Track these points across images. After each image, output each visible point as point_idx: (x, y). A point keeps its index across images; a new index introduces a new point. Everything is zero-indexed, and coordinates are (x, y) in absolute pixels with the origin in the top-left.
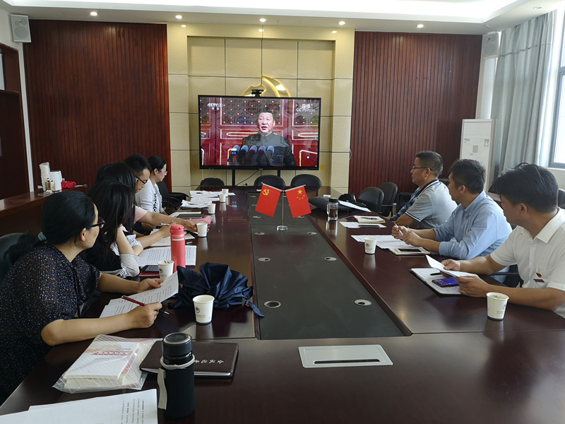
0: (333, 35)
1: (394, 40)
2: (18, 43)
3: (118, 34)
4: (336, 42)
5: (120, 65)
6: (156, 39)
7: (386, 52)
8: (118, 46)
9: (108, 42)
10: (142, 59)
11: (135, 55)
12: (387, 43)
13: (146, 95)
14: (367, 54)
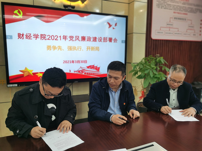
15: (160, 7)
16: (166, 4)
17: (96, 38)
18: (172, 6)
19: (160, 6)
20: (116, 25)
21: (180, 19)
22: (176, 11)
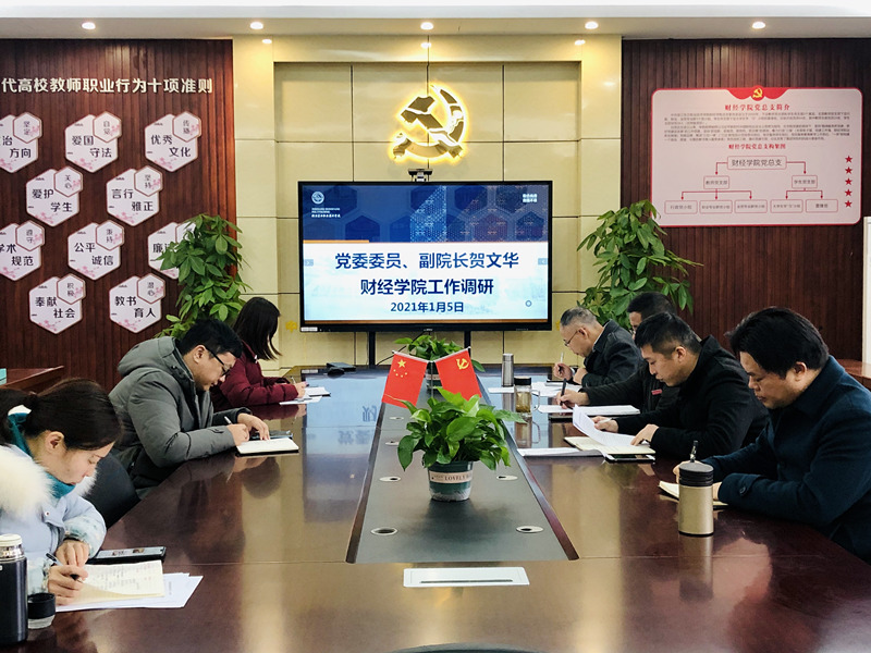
0: (575, 51)
1: (708, 54)
3: (135, 62)
4: (583, 65)
5: (136, 121)
6: (211, 70)
7: (692, 78)
8: (132, 86)
9: (114, 79)
10: (182, 111)
11: (169, 103)
12: (692, 61)
13: (189, 183)
14: (651, 86)
15: (678, 139)
16: (697, 127)
18: (722, 130)
19: (679, 134)
21: (756, 163)
22: (740, 143)
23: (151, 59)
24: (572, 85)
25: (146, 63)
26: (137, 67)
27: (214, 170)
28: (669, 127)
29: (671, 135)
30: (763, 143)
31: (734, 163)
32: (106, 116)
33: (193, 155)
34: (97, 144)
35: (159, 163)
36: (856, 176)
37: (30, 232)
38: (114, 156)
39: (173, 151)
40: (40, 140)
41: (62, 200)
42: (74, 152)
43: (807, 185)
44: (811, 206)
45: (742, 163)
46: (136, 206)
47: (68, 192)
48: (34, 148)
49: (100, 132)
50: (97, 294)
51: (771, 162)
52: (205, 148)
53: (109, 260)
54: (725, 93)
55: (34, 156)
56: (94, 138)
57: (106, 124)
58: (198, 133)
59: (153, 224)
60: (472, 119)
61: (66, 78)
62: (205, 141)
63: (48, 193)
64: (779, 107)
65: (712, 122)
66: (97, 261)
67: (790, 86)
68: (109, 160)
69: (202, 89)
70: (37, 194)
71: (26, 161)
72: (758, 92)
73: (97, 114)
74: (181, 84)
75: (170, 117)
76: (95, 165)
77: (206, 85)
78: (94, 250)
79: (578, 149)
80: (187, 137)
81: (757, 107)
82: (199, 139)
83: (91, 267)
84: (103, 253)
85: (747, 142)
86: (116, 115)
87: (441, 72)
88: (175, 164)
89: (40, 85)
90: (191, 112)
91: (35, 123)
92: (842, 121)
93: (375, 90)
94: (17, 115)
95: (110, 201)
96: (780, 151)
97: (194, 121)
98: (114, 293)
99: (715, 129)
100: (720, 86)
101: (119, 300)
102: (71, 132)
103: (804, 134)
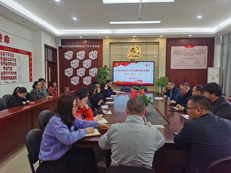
0: (158, 40)
1: (181, 40)
2: (57, 47)
3: (88, 42)
4: (160, 43)
5: (88, 52)
6: (99, 44)
7: (178, 45)
8: (87, 46)
9: (84, 45)
10: (95, 50)
11: (93, 49)
12: (178, 42)
13: (96, 62)
14: (171, 46)
16: (179, 52)
17: (141, 70)
19: (176, 54)
20: (149, 65)
21: (189, 58)
22: (186, 55)
23: (90, 42)
24: (158, 46)
25: (89, 43)
26: (88, 43)
27: (100, 60)
28: (174, 53)
29: (174, 54)
30: (190, 55)
31: (185, 59)
32: (83, 51)
33: (96, 57)
34: (82, 55)
35: (91, 58)
36: (206, 61)
37: (71, 69)
38: (84, 57)
39: (93, 57)
40: (73, 55)
41: (76, 64)
42: (78, 57)
43: (198, 62)
44: (198, 66)
45: (186, 58)
46: (87, 65)
47: (77, 63)
48: (72, 56)
49: (82, 54)
50: (81, 79)
51: (191, 58)
52: (98, 56)
53: (83, 74)
54: (184, 47)
55: (72, 58)
56: (81, 55)
57: (83, 52)
58: (97, 54)
59: (90, 68)
60: (141, 51)
61: (77, 45)
62: (98, 55)
63: (74, 63)
64: (193, 49)
65: (181, 52)
66: (81, 74)
67: (195, 46)
68: (83, 58)
69: (98, 47)
70: (72, 63)
71: (71, 58)
72: (189, 47)
73: (82, 51)
74: (95, 46)
75: (93, 51)
76: (81, 59)
77: (99, 46)
78: (81, 72)
79: (158, 56)
80: (95, 54)
81: (189, 49)
82: (97, 55)
83: (80, 75)
84: (82, 73)
85: (187, 55)
86: (84, 51)
87: (136, 44)
88: (93, 59)
89: (73, 46)
90: (96, 50)
91: (72, 52)
92: (204, 52)
93: (125, 47)
94: (69, 51)
95: (83, 64)
96: (193, 57)
97: (97, 52)
98: (84, 79)
99: (182, 53)
100: (183, 46)
101: (85, 80)
102: (78, 54)
103: (197, 54)
